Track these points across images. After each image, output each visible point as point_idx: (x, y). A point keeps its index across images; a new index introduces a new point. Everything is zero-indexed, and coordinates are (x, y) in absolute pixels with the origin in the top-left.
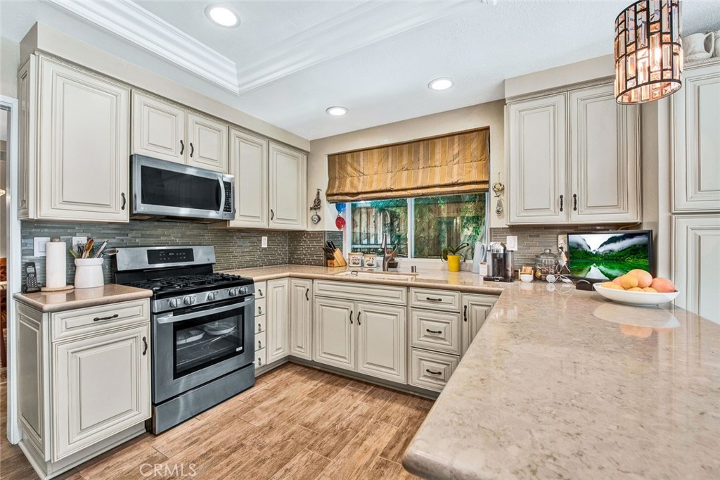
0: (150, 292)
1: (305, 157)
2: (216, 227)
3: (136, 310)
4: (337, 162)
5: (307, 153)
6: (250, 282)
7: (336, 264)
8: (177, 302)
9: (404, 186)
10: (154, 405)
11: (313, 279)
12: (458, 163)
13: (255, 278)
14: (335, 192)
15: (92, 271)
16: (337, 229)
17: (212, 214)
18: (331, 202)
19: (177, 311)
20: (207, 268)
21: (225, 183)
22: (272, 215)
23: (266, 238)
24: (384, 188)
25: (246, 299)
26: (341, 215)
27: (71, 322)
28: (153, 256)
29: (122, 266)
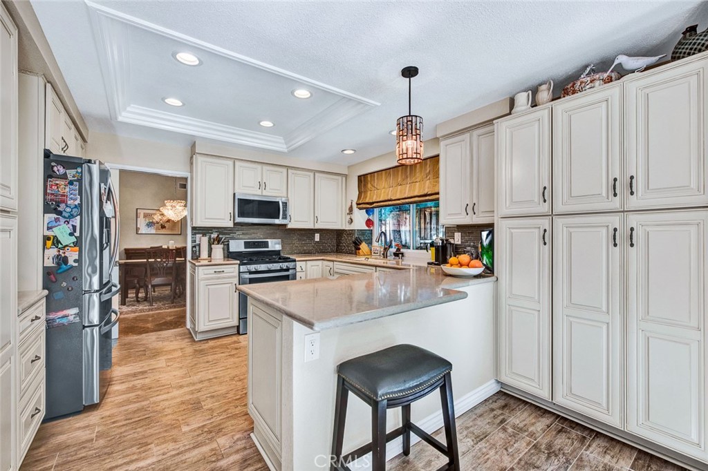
0: (238, 262)
1: (344, 179)
2: (281, 228)
3: (232, 270)
4: (363, 180)
5: (346, 176)
6: (295, 261)
7: (361, 253)
8: (252, 267)
9: (398, 197)
10: (240, 319)
11: (333, 261)
12: (429, 179)
13: (297, 259)
14: (360, 202)
15: (218, 250)
16: (367, 228)
17: (277, 221)
18: (360, 209)
19: (251, 273)
20: (277, 253)
21: (283, 203)
22: (316, 219)
23: (318, 235)
24: (386, 199)
25: (290, 271)
26: (371, 218)
27: (206, 272)
28: (247, 245)
29: (231, 250)
